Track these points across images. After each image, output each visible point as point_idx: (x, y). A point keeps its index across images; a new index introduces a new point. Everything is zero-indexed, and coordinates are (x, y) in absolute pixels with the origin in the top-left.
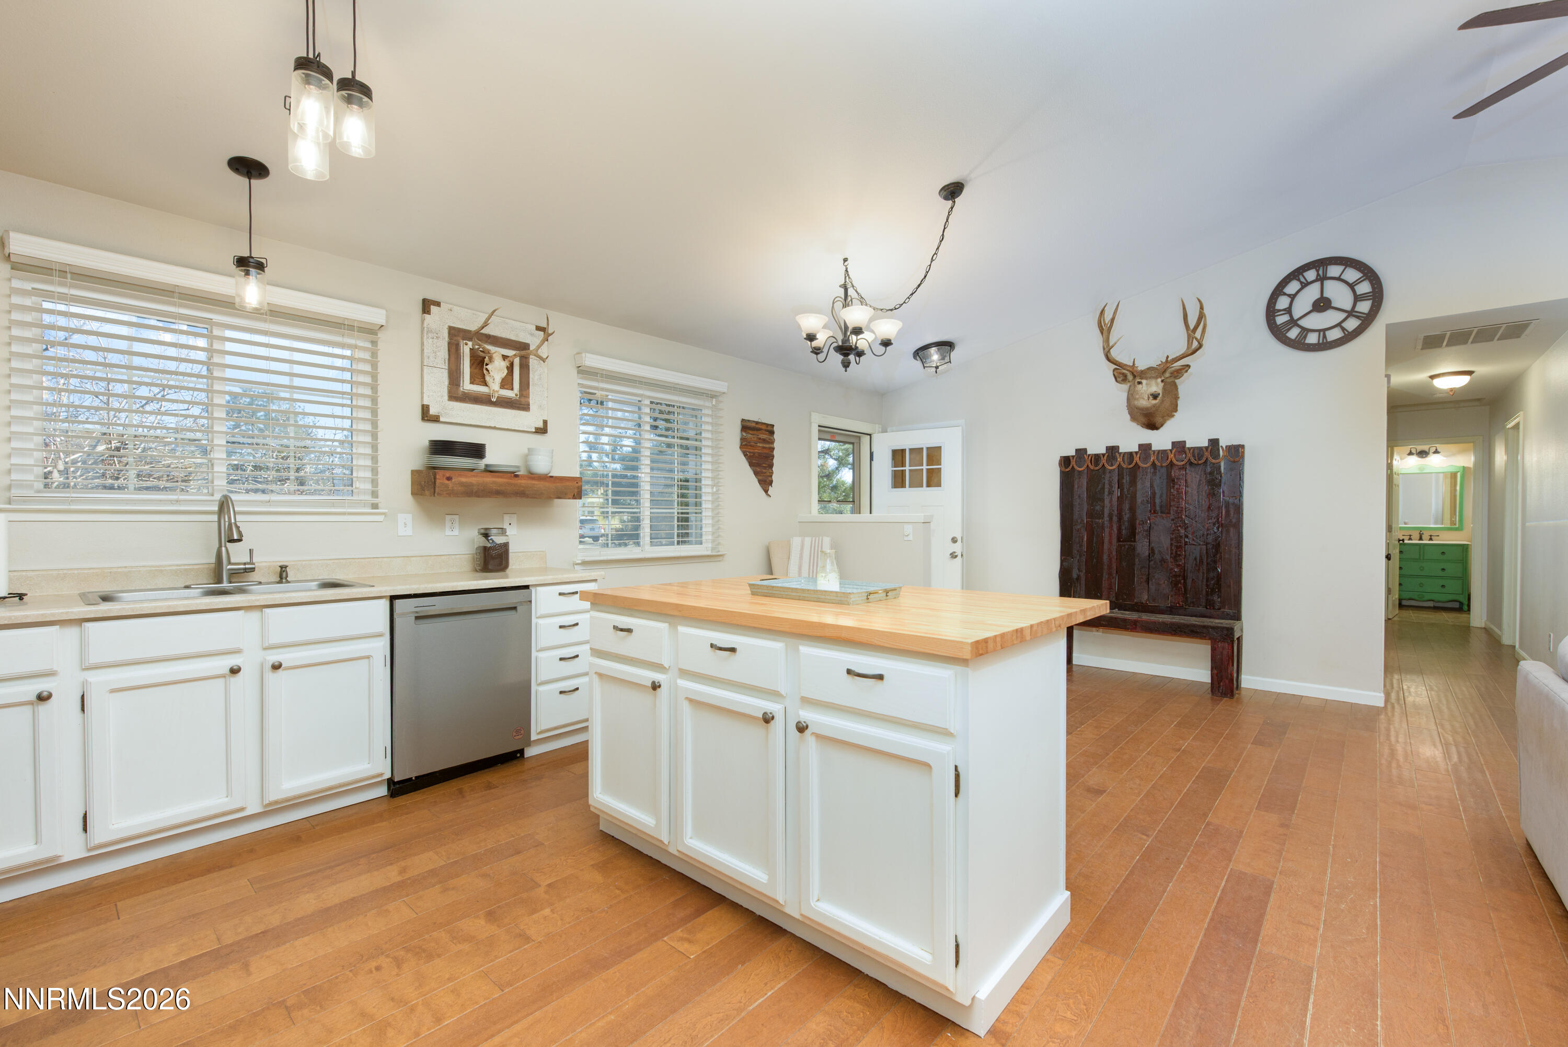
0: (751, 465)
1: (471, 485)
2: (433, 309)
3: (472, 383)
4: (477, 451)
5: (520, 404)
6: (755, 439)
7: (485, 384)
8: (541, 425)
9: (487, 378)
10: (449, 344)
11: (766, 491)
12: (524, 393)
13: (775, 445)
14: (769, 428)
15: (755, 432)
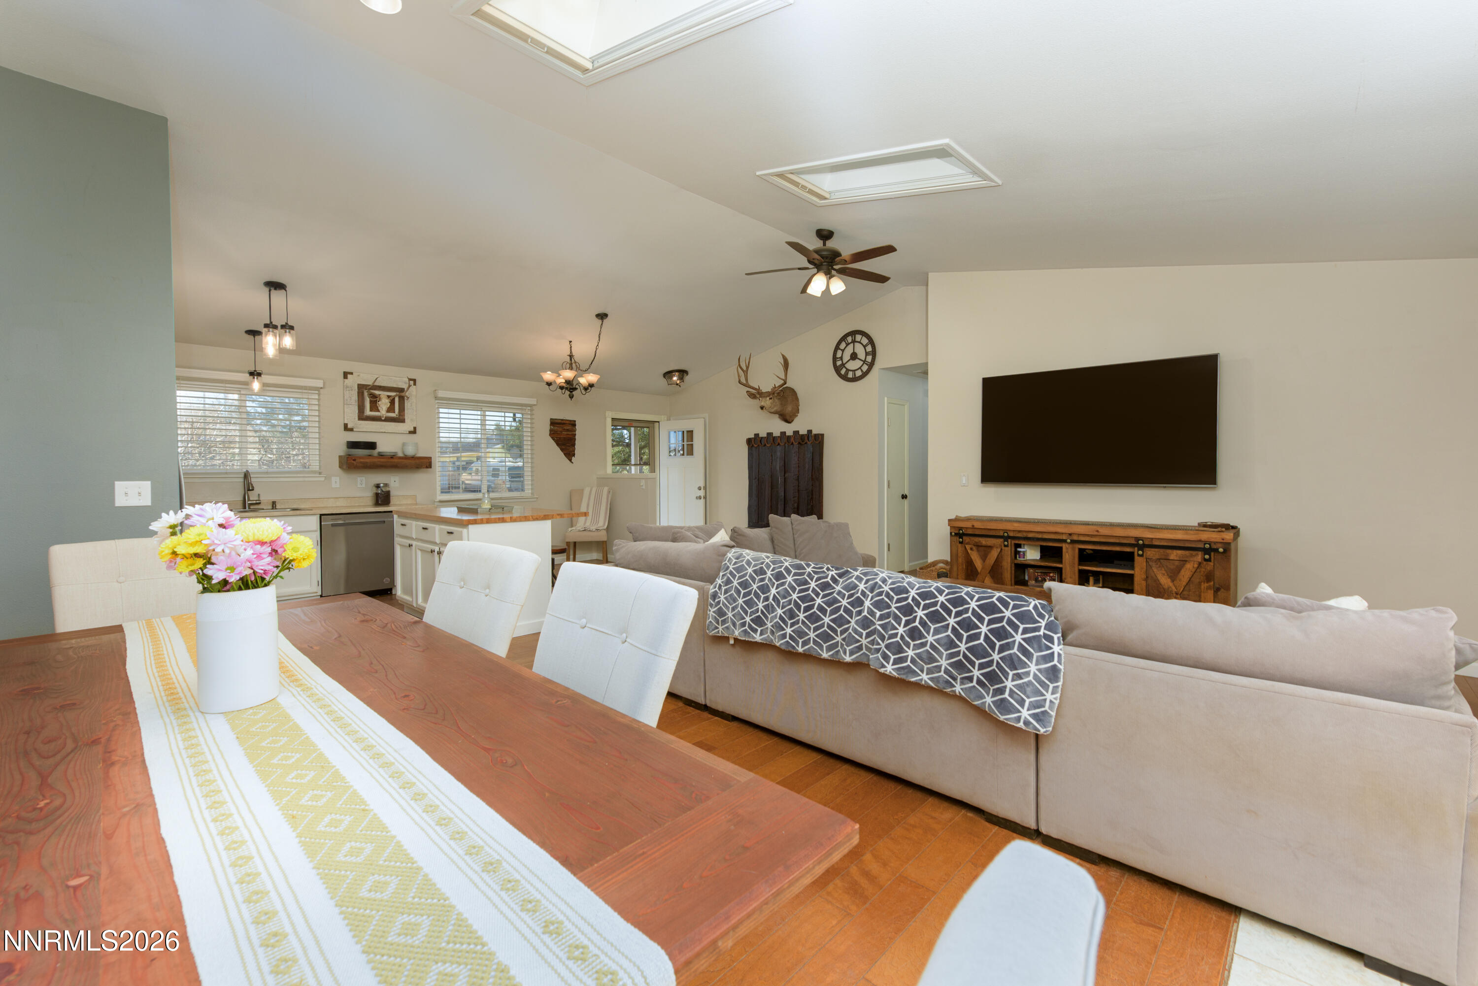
0: (558, 444)
1: (367, 462)
2: (349, 376)
3: (371, 410)
4: (372, 446)
5: (400, 419)
6: (561, 429)
7: (378, 411)
8: (412, 429)
9: (379, 408)
10: (358, 393)
11: (570, 460)
12: (402, 414)
13: (577, 432)
14: (572, 423)
15: (561, 426)
